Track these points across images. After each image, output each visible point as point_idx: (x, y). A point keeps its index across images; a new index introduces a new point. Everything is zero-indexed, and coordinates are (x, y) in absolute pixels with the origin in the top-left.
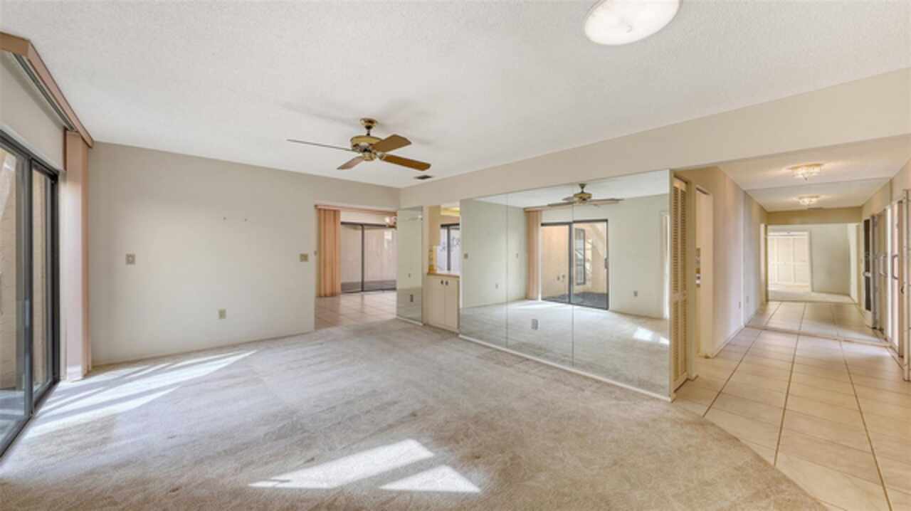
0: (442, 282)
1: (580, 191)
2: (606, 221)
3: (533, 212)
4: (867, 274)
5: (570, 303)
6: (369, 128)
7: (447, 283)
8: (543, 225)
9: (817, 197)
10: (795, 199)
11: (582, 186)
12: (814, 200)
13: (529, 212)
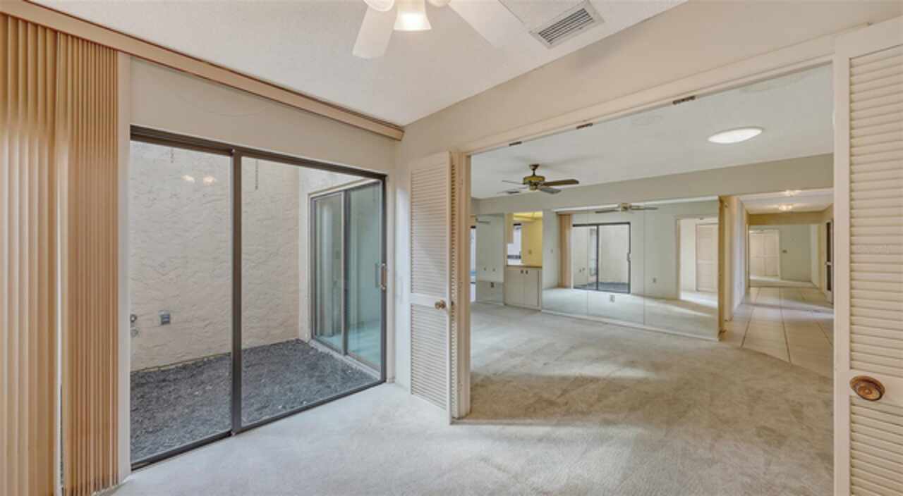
0: (522, 272)
2: (629, 223)
3: (565, 215)
4: (828, 263)
5: (597, 289)
6: (534, 170)
7: (527, 272)
8: (574, 226)
9: (792, 205)
10: (775, 206)
12: (790, 208)
13: (561, 215)
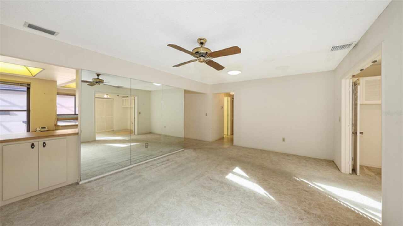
1: (97, 77)
11: (98, 75)
